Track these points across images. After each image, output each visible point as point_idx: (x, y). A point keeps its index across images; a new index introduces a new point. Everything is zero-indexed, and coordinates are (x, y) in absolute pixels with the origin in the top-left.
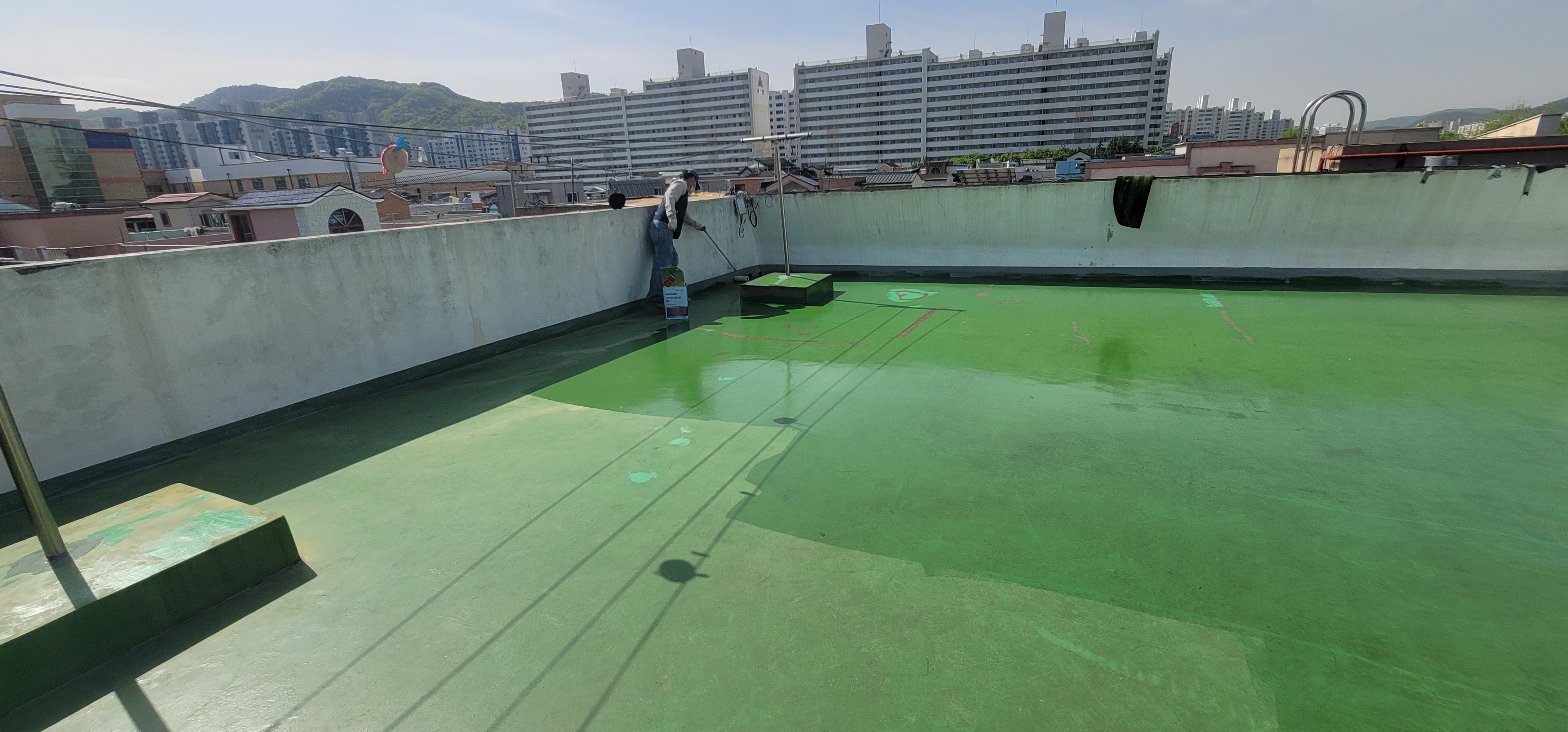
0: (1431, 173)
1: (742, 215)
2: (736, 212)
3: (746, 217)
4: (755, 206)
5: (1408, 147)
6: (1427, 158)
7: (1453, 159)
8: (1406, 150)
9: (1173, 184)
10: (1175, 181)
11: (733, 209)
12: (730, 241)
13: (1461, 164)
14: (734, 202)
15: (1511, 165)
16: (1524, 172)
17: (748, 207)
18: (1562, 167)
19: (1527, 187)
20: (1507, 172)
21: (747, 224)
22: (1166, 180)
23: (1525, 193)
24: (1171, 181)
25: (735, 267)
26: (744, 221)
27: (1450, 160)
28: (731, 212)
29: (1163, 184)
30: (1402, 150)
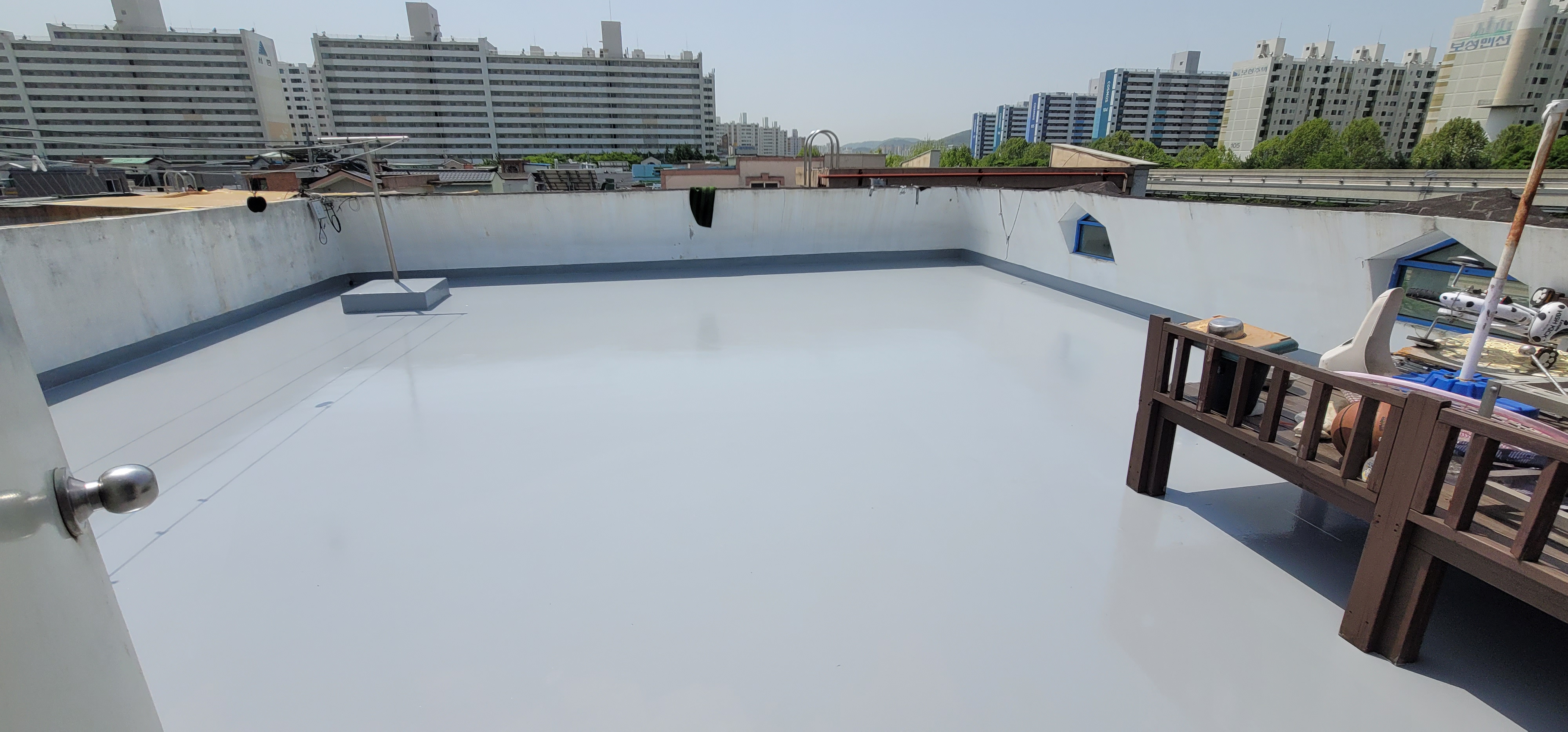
0: (873, 190)
1: (321, 219)
2: (313, 216)
3: (326, 222)
4: (336, 209)
5: (863, 171)
6: (871, 179)
7: (883, 180)
8: (862, 173)
9: (729, 193)
10: (731, 192)
11: (308, 214)
12: (309, 249)
13: (887, 184)
14: (308, 205)
15: (909, 185)
16: (915, 191)
17: (327, 210)
18: (930, 188)
19: (917, 199)
20: (908, 191)
21: (329, 229)
22: (724, 191)
23: (917, 203)
24: (729, 191)
25: (320, 277)
26: (325, 226)
27: (882, 182)
28: (305, 216)
29: (723, 194)
30: (860, 173)
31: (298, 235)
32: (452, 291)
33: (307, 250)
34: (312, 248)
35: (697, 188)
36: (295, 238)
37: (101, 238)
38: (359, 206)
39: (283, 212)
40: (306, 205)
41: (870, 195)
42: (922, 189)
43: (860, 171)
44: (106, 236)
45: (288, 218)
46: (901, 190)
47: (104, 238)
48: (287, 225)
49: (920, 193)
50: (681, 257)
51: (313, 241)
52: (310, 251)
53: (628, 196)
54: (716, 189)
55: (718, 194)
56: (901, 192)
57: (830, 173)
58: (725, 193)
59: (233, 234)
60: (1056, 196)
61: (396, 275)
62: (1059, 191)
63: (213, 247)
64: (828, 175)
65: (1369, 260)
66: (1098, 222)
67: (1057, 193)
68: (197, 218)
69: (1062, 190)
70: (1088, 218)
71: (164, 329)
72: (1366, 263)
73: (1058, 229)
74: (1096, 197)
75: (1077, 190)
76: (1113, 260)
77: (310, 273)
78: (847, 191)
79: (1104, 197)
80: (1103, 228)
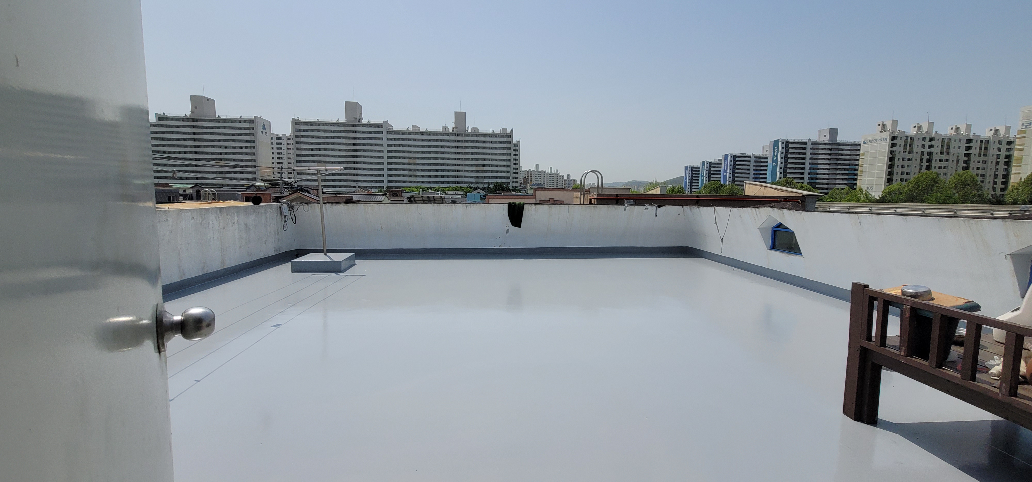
0: (626, 207)
1: (286, 216)
2: (281, 214)
3: (288, 218)
5: (619, 195)
6: (625, 200)
8: (618, 197)
9: (533, 207)
11: (279, 212)
12: (276, 233)
13: (635, 203)
14: (280, 207)
15: (650, 204)
16: (655, 208)
17: (290, 211)
18: (665, 206)
19: (656, 213)
20: (650, 207)
21: (290, 222)
22: (530, 205)
23: (656, 216)
24: (533, 205)
25: (280, 251)
26: (287, 220)
27: (632, 202)
28: (277, 214)
29: (529, 207)
30: (616, 197)
31: (271, 224)
32: (357, 262)
33: (275, 234)
34: (278, 233)
35: (513, 203)
36: (270, 226)
37: (166, 219)
38: (309, 208)
39: (265, 210)
40: (279, 207)
41: (625, 210)
42: (659, 207)
43: (617, 196)
44: (169, 219)
45: (268, 214)
46: (645, 207)
47: (167, 220)
48: (266, 218)
49: (658, 209)
50: (500, 247)
51: (279, 229)
52: (276, 234)
53: (469, 206)
54: (525, 204)
55: (526, 207)
56: (645, 209)
57: (597, 197)
58: (530, 206)
59: (236, 221)
60: (756, 211)
61: (325, 251)
62: (758, 208)
63: (224, 228)
64: (596, 197)
65: (1010, 254)
66: (789, 229)
67: (757, 209)
68: (218, 211)
69: (760, 207)
70: (780, 225)
71: (188, 276)
72: (1009, 257)
73: (758, 233)
74: (785, 211)
75: (771, 207)
76: (802, 255)
77: (275, 248)
78: (609, 207)
79: (791, 211)
80: (792, 233)
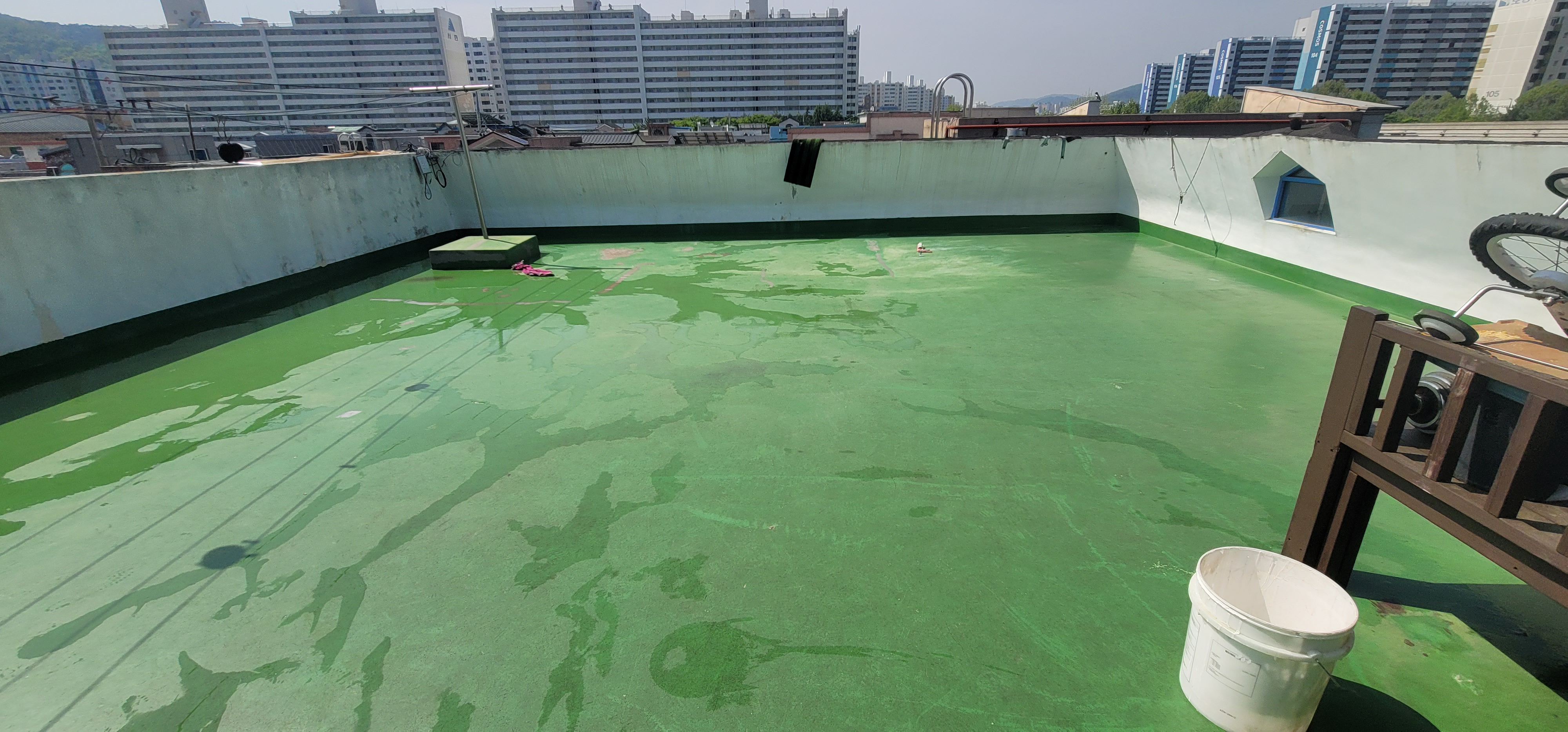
0: (1008, 141)
1: (426, 174)
2: (418, 171)
3: (431, 176)
4: (441, 164)
5: (999, 121)
6: (1008, 129)
7: (1023, 130)
8: (998, 123)
9: (837, 147)
10: (839, 145)
11: (414, 169)
12: (414, 204)
13: (1027, 134)
14: (414, 159)
15: (1053, 135)
16: (1060, 142)
17: (432, 165)
18: (1080, 138)
19: (1063, 153)
20: (1051, 142)
21: (435, 185)
22: (832, 143)
23: (1062, 157)
24: (837, 143)
25: (426, 232)
26: (430, 181)
27: (1021, 132)
28: (411, 171)
29: (831, 147)
30: (995, 123)
31: (403, 189)
32: (543, 249)
33: (412, 205)
34: (418, 203)
35: (801, 141)
36: (400, 192)
38: (461, 159)
39: (387, 166)
40: (412, 159)
41: (1004, 148)
42: (1069, 140)
43: (996, 121)
45: (393, 172)
46: (1042, 141)
48: (391, 179)
49: (1067, 144)
50: (782, 218)
51: (418, 196)
52: (415, 206)
53: (725, 149)
54: (823, 141)
55: (824, 146)
56: (1043, 144)
57: (960, 124)
59: (332, 187)
60: (1252, 143)
61: (485, 232)
62: (1258, 136)
63: (310, 199)
64: (957, 125)
66: (1313, 178)
67: (1255, 139)
68: (293, 170)
69: (1262, 135)
70: (1298, 171)
71: (256, 280)
73: (1252, 186)
74: (1314, 142)
75: (1284, 134)
76: (1333, 227)
77: (415, 228)
78: (975, 143)
79: (1327, 142)
80: (1322, 186)
